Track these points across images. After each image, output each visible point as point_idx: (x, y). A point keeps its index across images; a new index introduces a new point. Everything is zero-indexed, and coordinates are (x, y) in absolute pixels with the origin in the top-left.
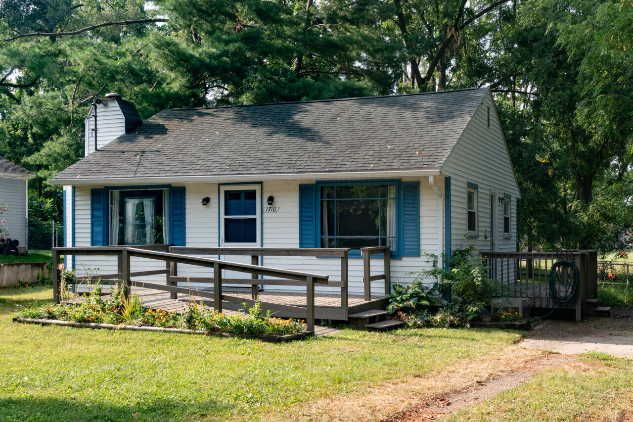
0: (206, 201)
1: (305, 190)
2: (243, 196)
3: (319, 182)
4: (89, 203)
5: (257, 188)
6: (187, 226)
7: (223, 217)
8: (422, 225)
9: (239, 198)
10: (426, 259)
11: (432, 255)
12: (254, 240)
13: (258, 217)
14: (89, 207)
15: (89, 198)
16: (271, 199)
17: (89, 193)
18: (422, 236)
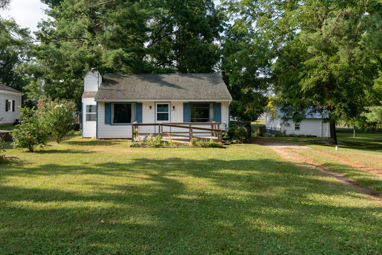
0: (151, 107)
1: (185, 105)
2: (163, 106)
3: (190, 102)
4: (104, 107)
5: (169, 104)
6: (143, 115)
7: (156, 112)
8: (222, 117)
9: (161, 107)
10: (224, 125)
11: (225, 124)
12: (167, 119)
13: (169, 112)
14: (104, 111)
15: (104, 106)
16: (174, 107)
17: (104, 104)
18: (222, 118)
